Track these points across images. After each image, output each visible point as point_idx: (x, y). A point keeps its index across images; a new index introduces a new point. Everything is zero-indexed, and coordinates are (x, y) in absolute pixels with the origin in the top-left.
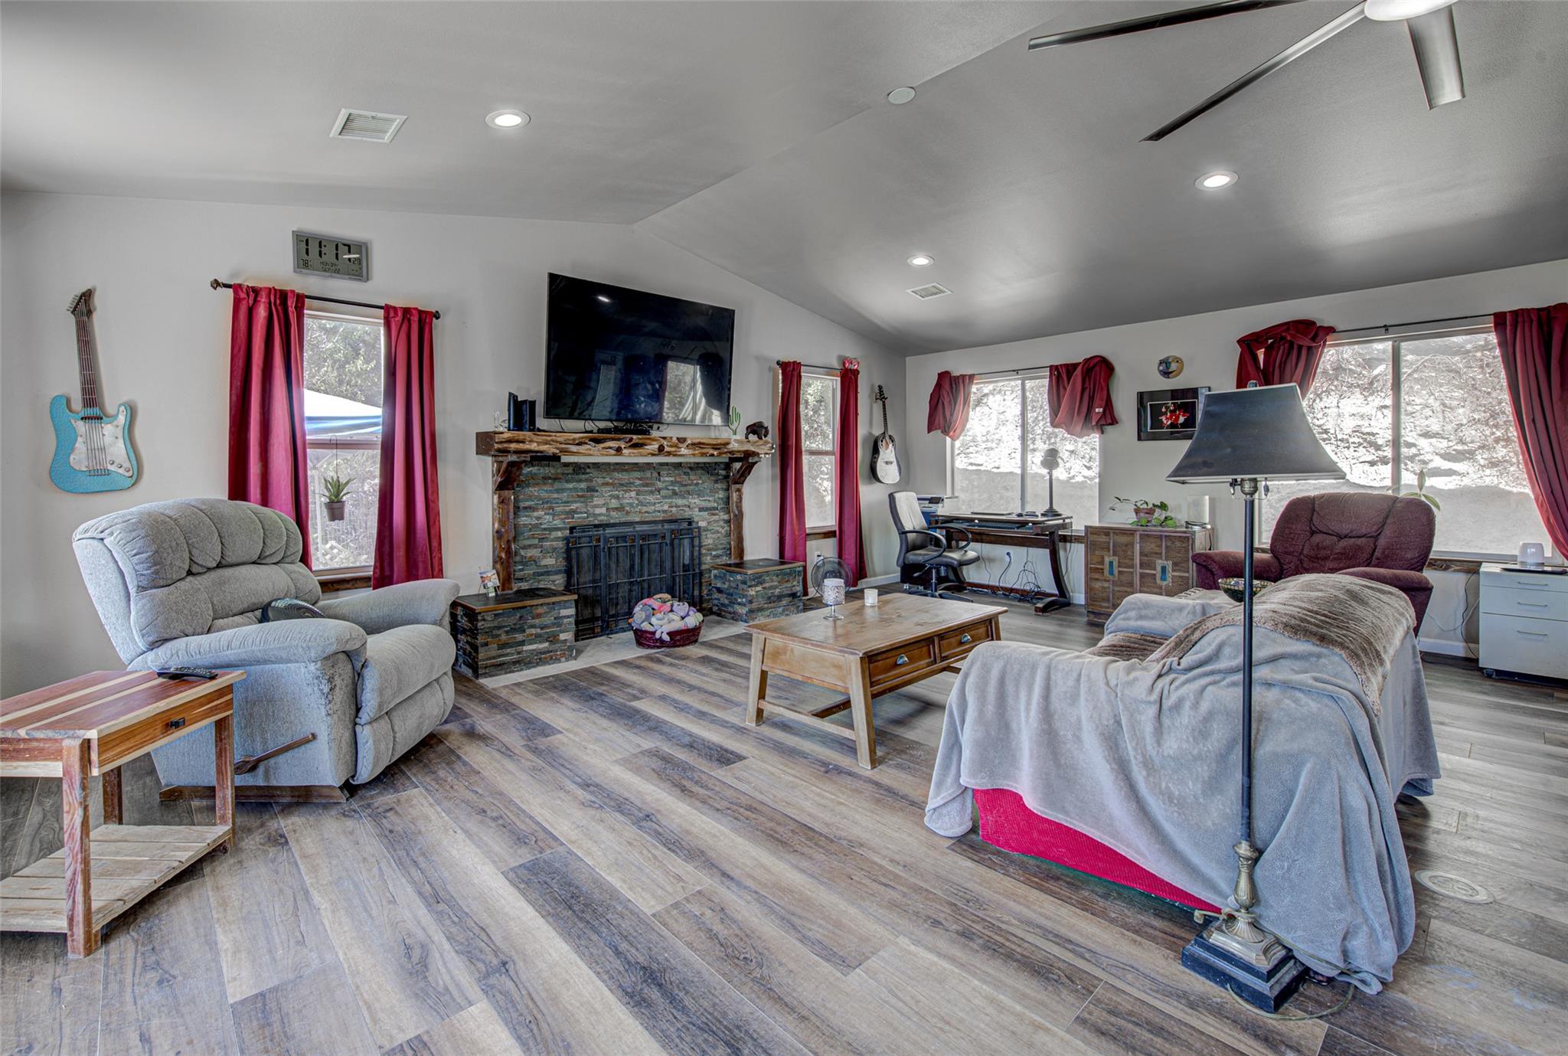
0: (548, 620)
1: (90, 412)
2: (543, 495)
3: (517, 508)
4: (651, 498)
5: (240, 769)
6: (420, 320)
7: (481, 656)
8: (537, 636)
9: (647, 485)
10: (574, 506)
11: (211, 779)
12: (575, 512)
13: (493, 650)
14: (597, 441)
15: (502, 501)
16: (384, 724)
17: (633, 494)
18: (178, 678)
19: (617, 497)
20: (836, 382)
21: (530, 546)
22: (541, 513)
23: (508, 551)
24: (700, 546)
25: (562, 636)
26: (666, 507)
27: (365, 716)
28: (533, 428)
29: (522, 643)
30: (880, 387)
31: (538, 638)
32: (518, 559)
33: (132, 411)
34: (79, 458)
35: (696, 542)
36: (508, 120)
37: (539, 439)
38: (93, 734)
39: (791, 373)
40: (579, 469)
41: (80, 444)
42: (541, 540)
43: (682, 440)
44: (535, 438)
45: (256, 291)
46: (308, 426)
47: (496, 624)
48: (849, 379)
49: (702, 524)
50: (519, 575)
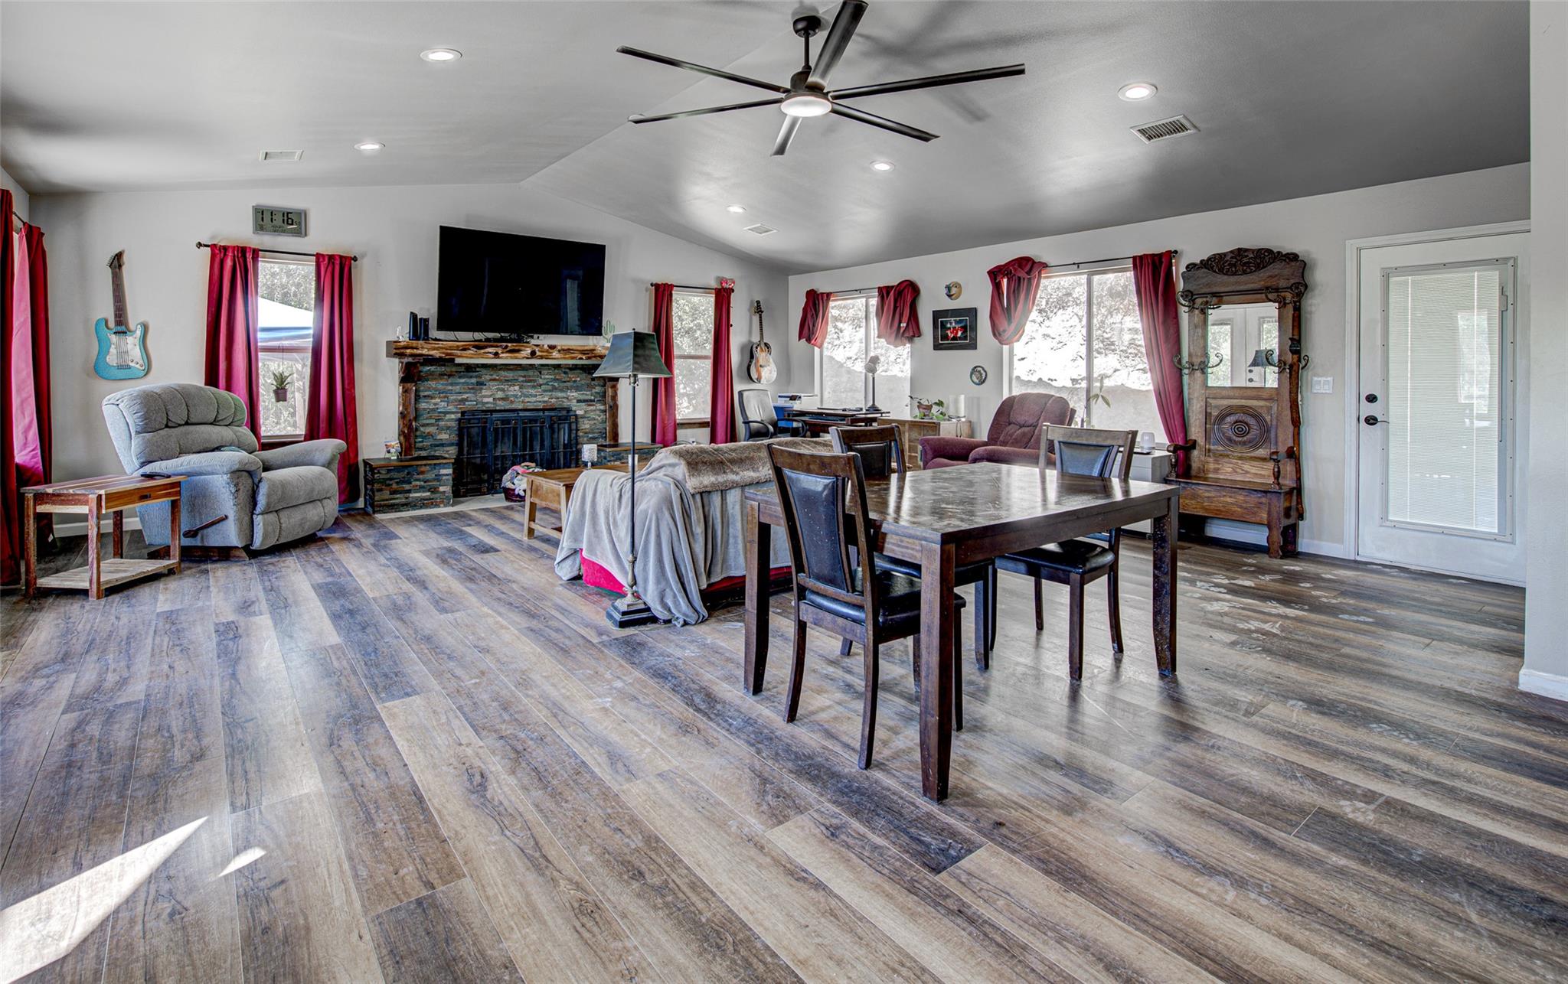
0: (430, 476)
1: (119, 329)
2: (440, 387)
3: (417, 397)
4: (532, 391)
5: (187, 534)
6: (341, 264)
7: (376, 498)
8: (421, 487)
9: (530, 381)
10: (465, 396)
11: (168, 541)
12: (466, 400)
13: (386, 494)
14: (479, 348)
15: (406, 391)
16: (272, 517)
17: (517, 388)
18: (150, 477)
19: (503, 390)
20: (711, 299)
21: (428, 425)
22: (438, 400)
23: (410, 427)
24: (577, 430)
25: (442, 489)
26: (546, 399)
27: (258, 510)
28: (426, 338)
29: (409, 491)
30: (758, 302)
31: (421, 488)
32: (418, 433)
33: (145, 328)
34: (112, 359)
35: (574, 426)
36: (370, 147)
37: (429, 346)
38: (102, 492)
39: (662, 294)
40: (470, 368)
41: (113, 350)
42: (437, 420)
43: (552, 347)
44: (426, 346)
45: (225, 248)
46: (260, 335)
47: (388, 476)
48: (723, 297)
49: (579, 412)
50: (418, 445)
